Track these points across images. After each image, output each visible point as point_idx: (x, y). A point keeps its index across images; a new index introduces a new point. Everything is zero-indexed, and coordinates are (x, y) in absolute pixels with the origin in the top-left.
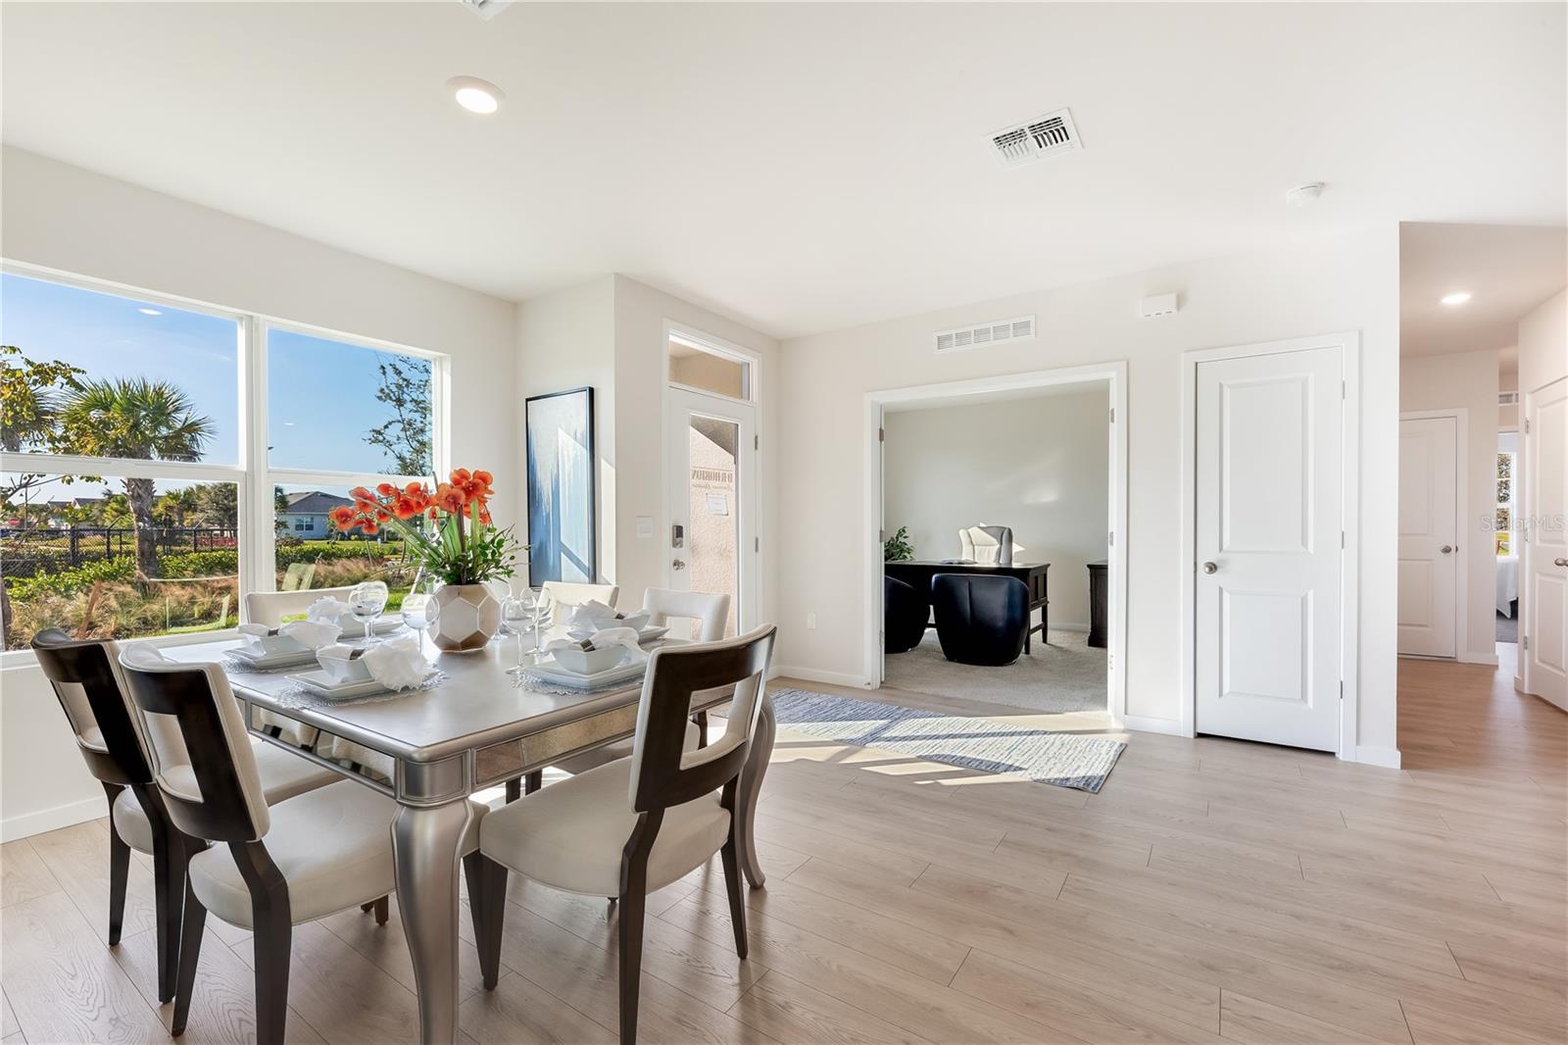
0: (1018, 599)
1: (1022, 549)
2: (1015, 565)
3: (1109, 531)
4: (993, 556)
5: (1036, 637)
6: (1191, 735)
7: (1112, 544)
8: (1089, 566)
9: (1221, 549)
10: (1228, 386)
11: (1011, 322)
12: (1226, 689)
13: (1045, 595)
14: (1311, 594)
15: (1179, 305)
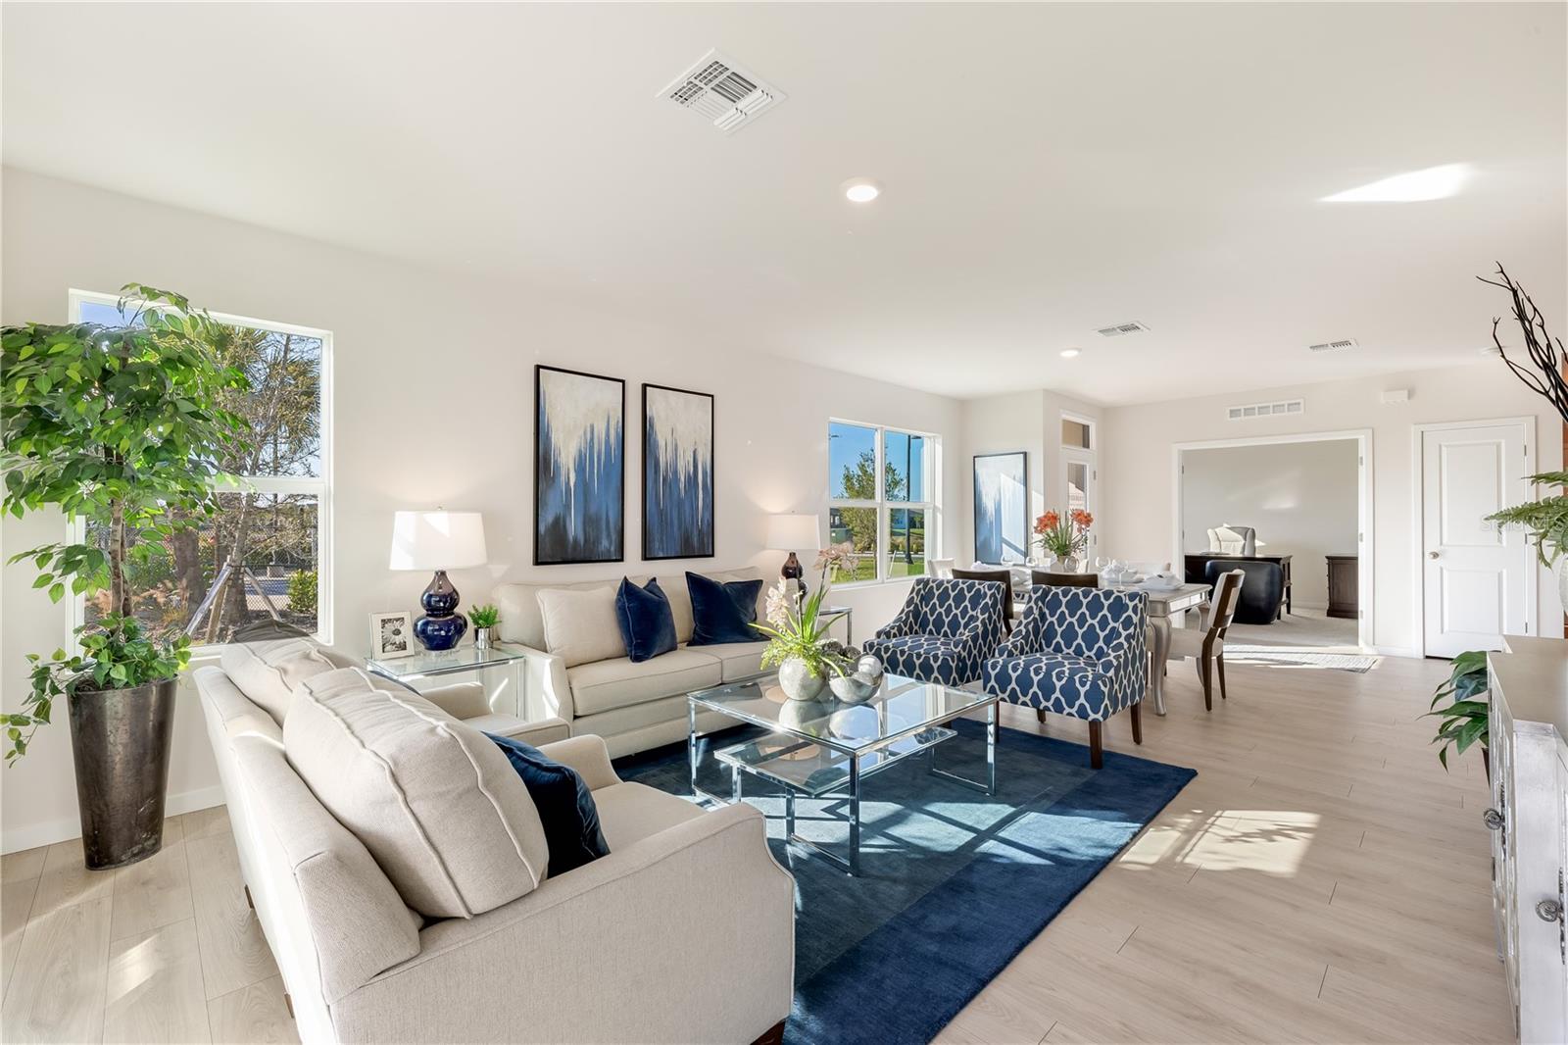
0: (1277, 579)
1: (1263, 544)
2: (1258, 556)
3: (1360, 532)
4: (1240, 549)
5: (1284, 609)
6: (1421, 656)
7: (1362, 540)
8: (1327, 557)
9: (1441, 544)
10: (1446, 446)
11: (1286, 403)
12: (1446, 629)
13: (1289, 578)
14: (1505, 571)
15: (1410, 396)
